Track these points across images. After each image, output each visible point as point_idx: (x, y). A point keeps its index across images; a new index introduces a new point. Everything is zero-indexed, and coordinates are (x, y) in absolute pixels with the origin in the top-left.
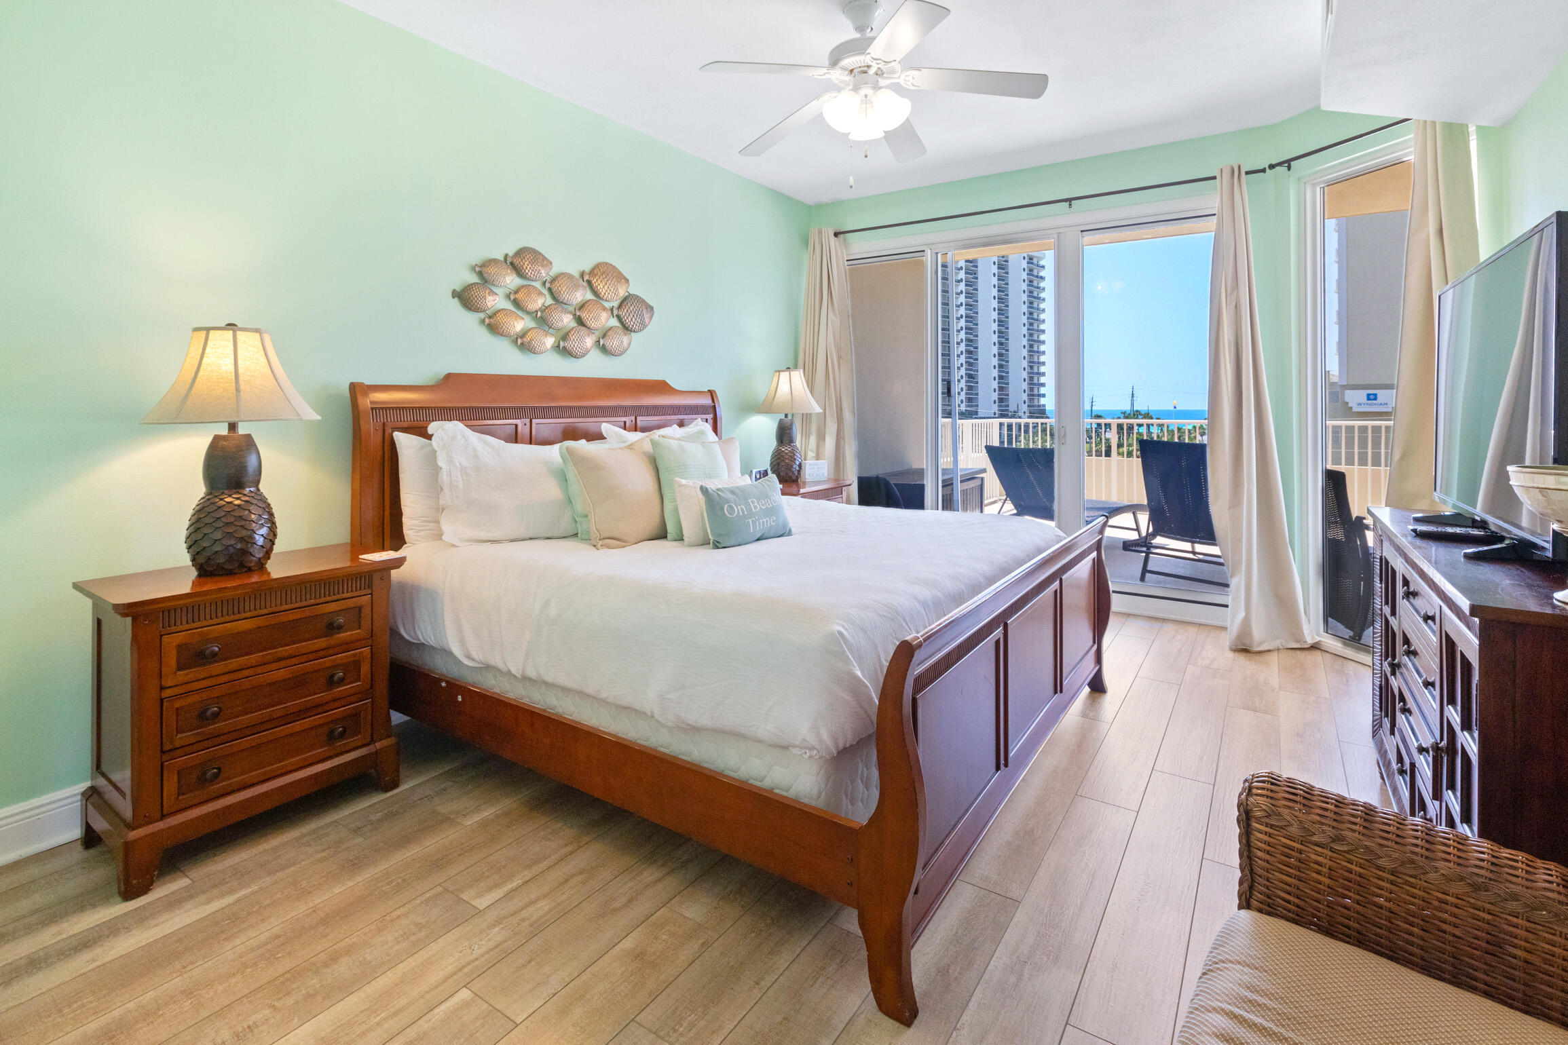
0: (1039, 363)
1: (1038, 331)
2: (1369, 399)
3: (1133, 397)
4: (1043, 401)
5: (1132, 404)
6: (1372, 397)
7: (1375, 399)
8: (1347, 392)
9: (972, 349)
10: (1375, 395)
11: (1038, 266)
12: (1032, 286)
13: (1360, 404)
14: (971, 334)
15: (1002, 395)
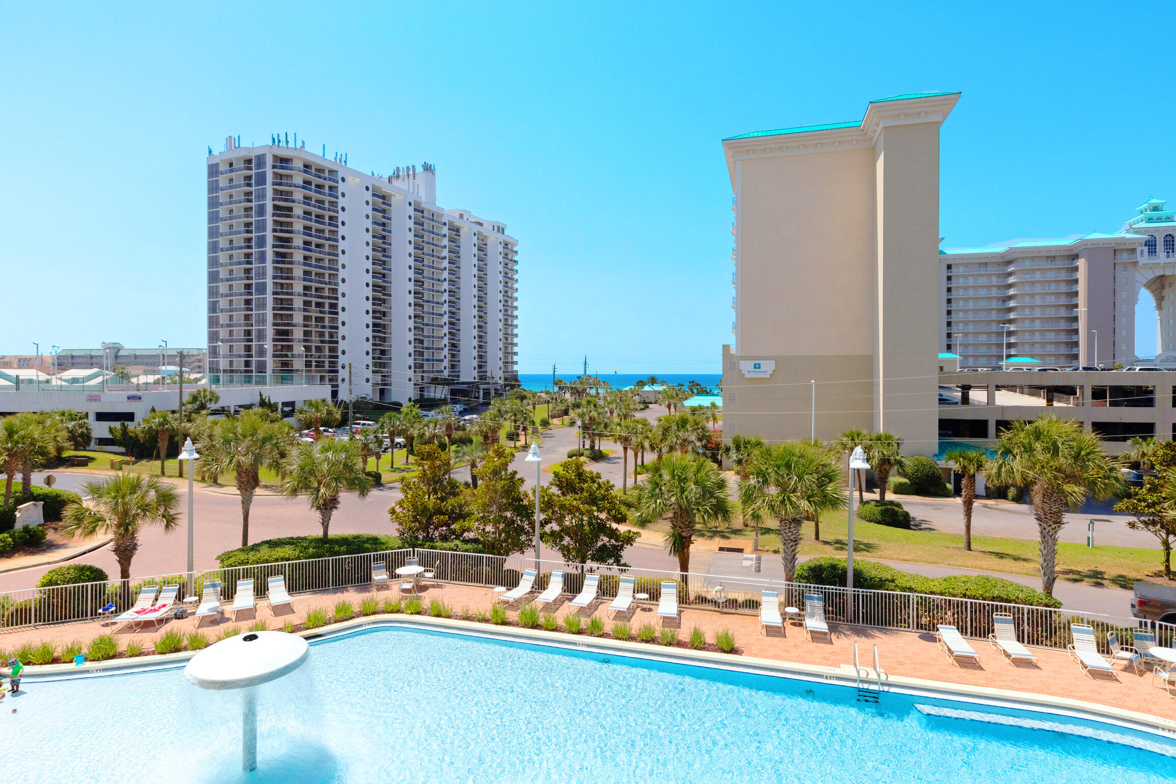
0: (512, 335)
1: (512, 307)
2: (755, 368)
3: (585, 364)
4: (516, 368)
5: (585, 371)
6: (757, 366)
7: (759, 368)
8: (741, 362)
9: (454, 320)
10: (759, 364)
11: (512, 251)
12: (507, 268)
13: (749, 372)
14: (453, 307)
15: (482, 362)
